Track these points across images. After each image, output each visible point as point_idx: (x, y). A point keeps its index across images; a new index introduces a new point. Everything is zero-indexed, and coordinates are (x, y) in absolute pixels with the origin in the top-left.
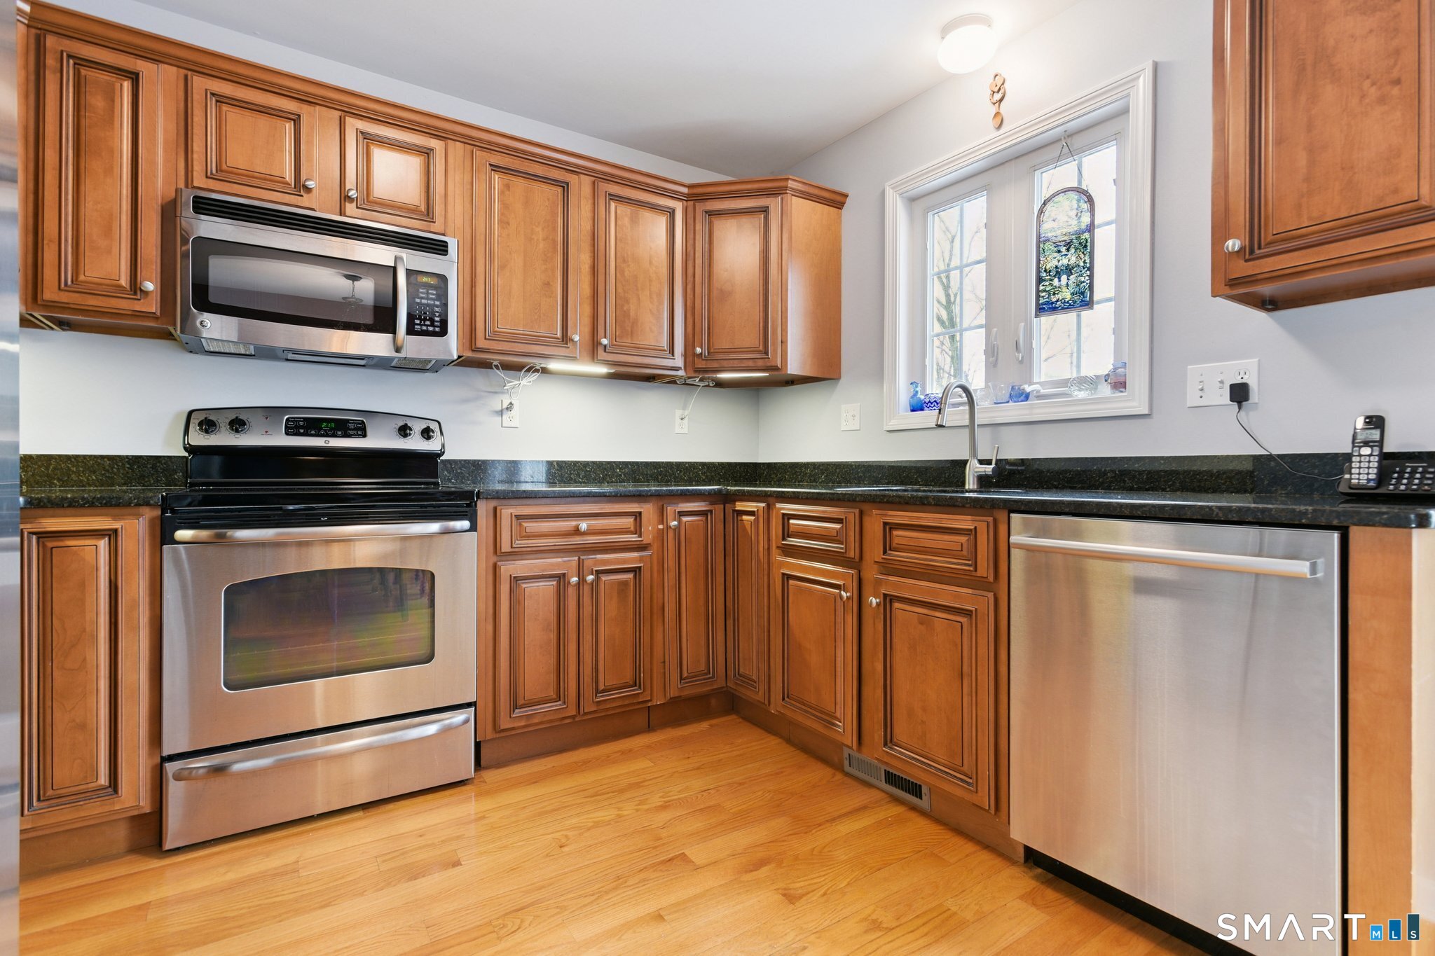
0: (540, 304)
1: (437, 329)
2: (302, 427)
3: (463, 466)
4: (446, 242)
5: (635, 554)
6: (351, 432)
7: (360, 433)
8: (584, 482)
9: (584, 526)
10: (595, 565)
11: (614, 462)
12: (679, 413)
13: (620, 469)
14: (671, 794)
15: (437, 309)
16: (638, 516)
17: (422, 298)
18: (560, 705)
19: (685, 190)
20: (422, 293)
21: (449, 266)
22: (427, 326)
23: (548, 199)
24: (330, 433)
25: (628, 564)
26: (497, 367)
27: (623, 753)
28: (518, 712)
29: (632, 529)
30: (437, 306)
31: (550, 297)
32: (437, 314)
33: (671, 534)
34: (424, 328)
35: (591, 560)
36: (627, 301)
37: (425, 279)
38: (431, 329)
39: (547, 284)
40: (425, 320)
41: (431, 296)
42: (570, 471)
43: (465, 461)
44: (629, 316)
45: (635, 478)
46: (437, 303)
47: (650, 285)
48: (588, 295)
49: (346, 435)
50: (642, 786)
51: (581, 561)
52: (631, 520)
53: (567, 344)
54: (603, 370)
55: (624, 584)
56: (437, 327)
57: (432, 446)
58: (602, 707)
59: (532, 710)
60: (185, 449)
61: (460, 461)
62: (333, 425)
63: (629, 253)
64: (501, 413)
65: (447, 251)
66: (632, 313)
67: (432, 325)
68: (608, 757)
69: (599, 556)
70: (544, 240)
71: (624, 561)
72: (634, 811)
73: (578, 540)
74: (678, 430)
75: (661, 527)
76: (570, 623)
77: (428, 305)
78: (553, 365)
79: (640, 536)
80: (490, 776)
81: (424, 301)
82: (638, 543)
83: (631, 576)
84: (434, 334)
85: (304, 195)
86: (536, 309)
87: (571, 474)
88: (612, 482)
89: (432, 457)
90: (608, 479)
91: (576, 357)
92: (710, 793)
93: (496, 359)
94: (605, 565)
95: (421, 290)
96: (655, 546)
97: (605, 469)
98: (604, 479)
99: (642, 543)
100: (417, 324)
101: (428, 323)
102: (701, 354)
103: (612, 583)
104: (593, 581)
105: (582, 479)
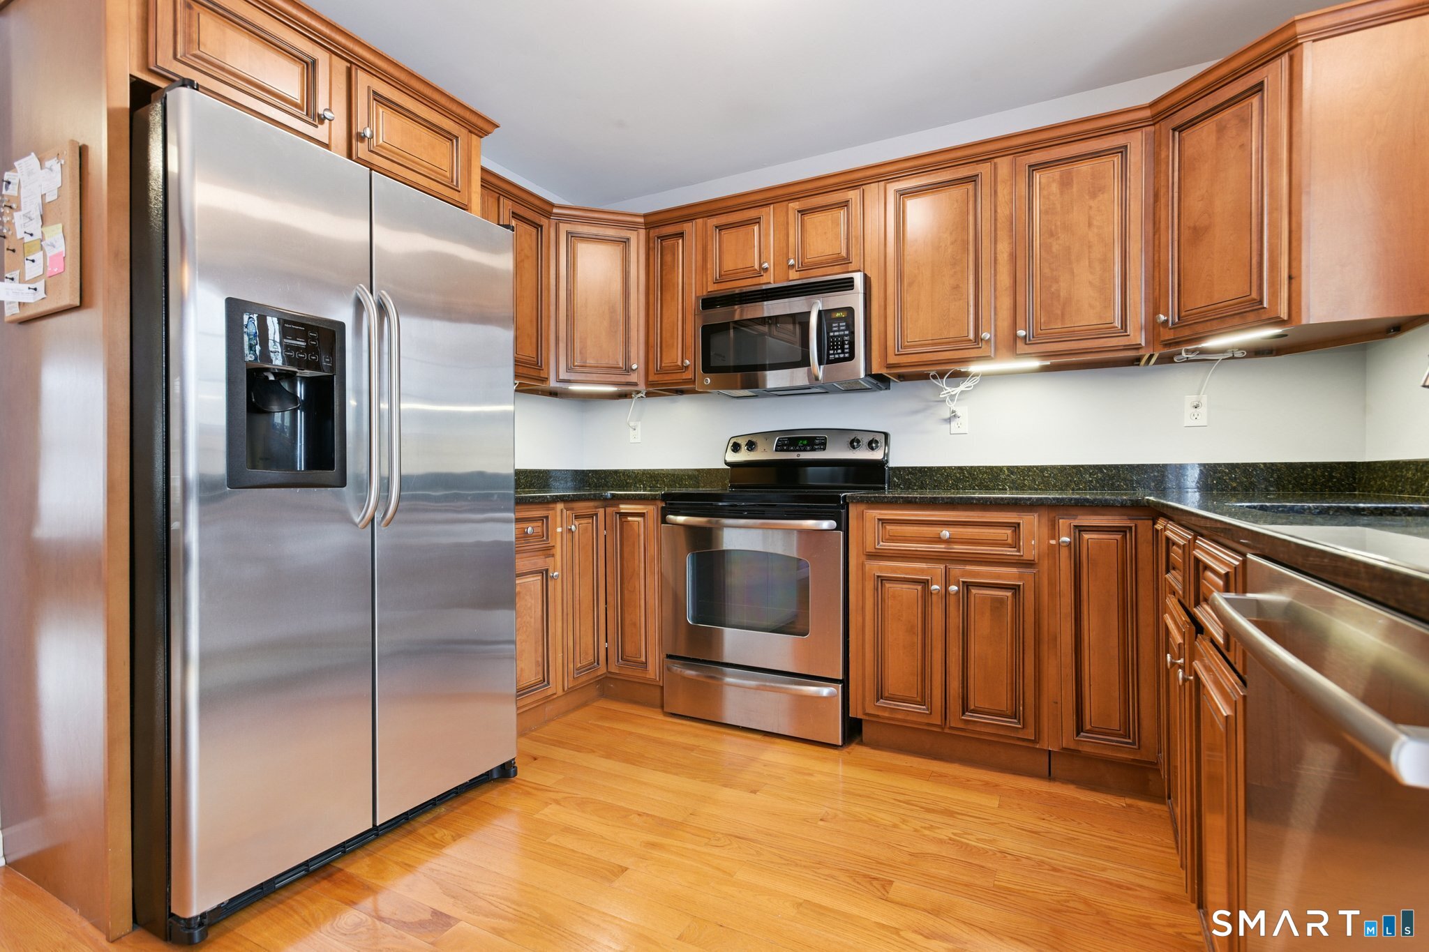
0: (949, 309)
1: (847, 355)
2: (786, 445)
3: (910, 473)
4: (852, 278)
5: (1014, 570)
6: (816, 447)
7: (822, 447)
8: (1040, 489)
9: (946, 533)
10: (962, 577)
11: (1082, 466)
12: (1190, 399)
13: (1090, 474)
14: (969, 837)
15: (846, 338)
16: (1016, 527)
17: (836, 331)
18: (924, 709)
19: (1147, 113)
20: (835, 327)
21: (855, 299)
22: (839, 354)
23: (957, 201)
24: (802, 448)
25: (1005, 580)
26: (934, 377)
27: (987, 784)
28: (882, 702)
29: (1010, 541)
30: (846, 335)
31: (960, 299)
32: (846, 342)
33: (1064, 553)
34: (837, 356)
35: (956, 569)
36: (1056, 280)
37: (838, 315)
38: (842, 356)
39: (956, 287)
40: (837, 349)
41: (842, 328)
42: (1023, 477)
43: (912, 468)
44: (1059, 296)
45: (1113, 484)
46: (847, 332)
47: (1089, 252)
48: (1008, 285)
49: (813, 450)
50: (954, 817)
51: (947, 570)
52: (1009, 531)
53: (978, 344)
54: (1035, 363)
55: (1000, 602)
56: (847, 353)
57: (877, 455)
58: (970, 727)
59: (895, 705)
60: (727, 463)
61: (908, 468)
62: (805, 442)
63: (1059, 223)
64: (949, 420)
65: (853, 286)
66: (1063, 294)
67: (843, 352)
68: (968, 781)
69: (968, 568)
70: (952, 243)
71: (999, 576)
72: (913, 830)
73: (941, 547)
74: (1188, 421)
75: (1053, 542)
76: (934, 631)
77: (839, 336)
78: (974, 368)
79: (1019, 551)
80: (857, 750)
81: (836, 334)
82: (1017, 558)
83: (1009, 594)
84: (845, 360)
85: (764, 274)
86: (944, 316)
87: (1024, 480)
88: (1079, 489)
89: (879, 465)
90: (1073, 485)
91: (990, 356)
92: (1005, 857)
93: (932, 371)
94: (975, 578)
95: (834, 325)
96: (1045, 565)
97: (1070, 474)
98: (1067, 485)
99: (1022, 558)
100: (832, 354)
101: (839, 351)
102: (1167, 321)
103: (984, 598)
104: (958, 592)
105: (1038, 486)
